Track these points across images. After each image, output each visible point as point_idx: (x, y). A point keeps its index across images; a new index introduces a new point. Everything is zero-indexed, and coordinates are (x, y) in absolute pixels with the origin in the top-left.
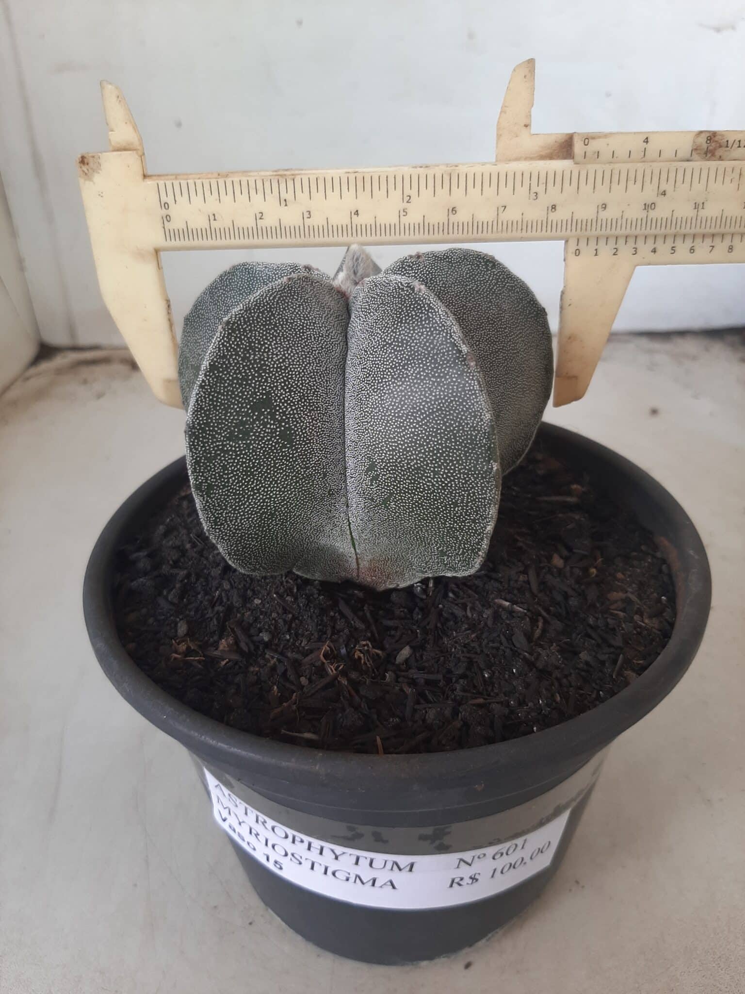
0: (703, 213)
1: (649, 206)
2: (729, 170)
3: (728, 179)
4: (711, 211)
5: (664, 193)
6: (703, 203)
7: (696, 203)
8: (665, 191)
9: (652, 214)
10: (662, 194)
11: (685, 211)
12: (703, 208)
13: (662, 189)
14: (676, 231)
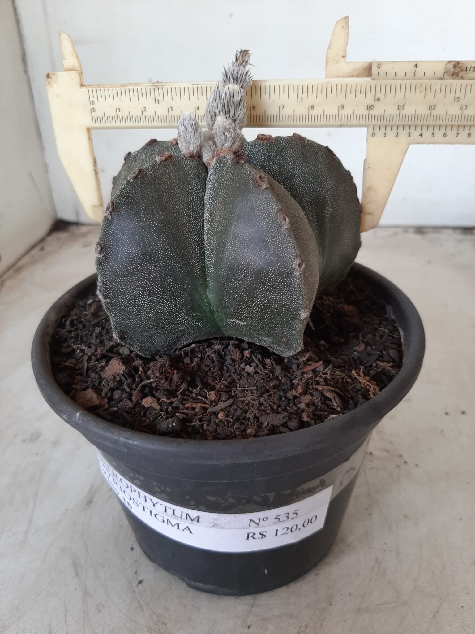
0: (403, 112)
1: (370, 107)
2: (418, 85)
3: (418, 91)
4: (408, 110)
5: (379, 99)
6: (403, 106)
7: (398, 106)
8: (379, 98)
9: (372, 112)
10: (377, 100)
11: (392, 110)
12: (403, 109)
13: (377, 97)
14: (387, 123)
